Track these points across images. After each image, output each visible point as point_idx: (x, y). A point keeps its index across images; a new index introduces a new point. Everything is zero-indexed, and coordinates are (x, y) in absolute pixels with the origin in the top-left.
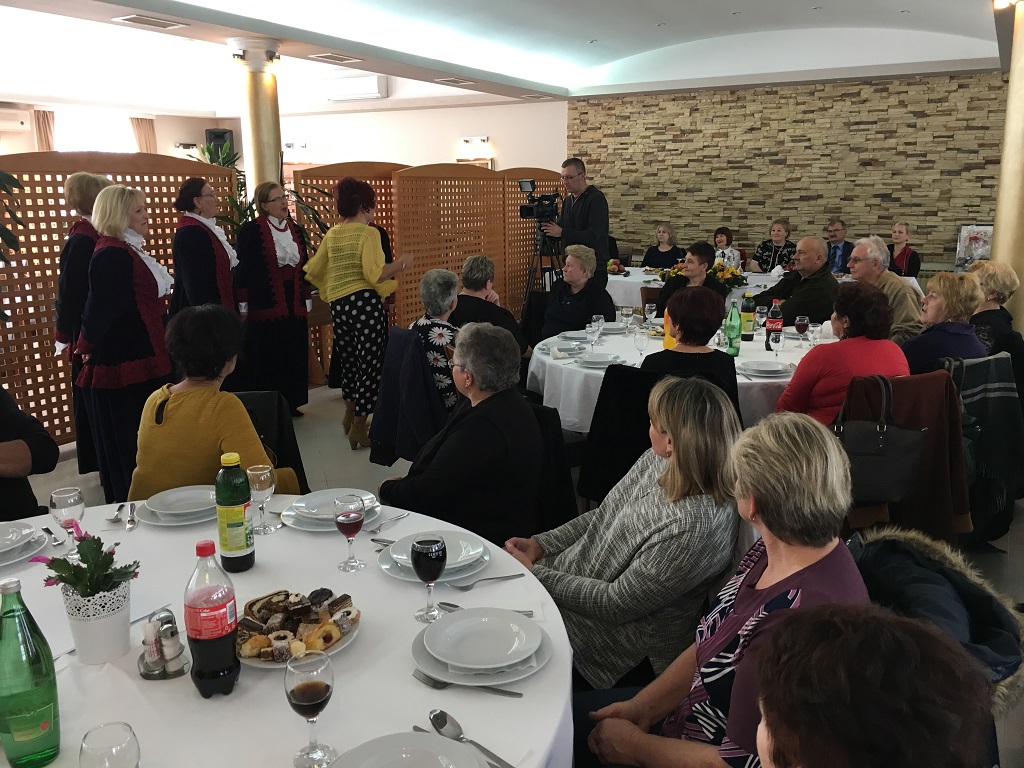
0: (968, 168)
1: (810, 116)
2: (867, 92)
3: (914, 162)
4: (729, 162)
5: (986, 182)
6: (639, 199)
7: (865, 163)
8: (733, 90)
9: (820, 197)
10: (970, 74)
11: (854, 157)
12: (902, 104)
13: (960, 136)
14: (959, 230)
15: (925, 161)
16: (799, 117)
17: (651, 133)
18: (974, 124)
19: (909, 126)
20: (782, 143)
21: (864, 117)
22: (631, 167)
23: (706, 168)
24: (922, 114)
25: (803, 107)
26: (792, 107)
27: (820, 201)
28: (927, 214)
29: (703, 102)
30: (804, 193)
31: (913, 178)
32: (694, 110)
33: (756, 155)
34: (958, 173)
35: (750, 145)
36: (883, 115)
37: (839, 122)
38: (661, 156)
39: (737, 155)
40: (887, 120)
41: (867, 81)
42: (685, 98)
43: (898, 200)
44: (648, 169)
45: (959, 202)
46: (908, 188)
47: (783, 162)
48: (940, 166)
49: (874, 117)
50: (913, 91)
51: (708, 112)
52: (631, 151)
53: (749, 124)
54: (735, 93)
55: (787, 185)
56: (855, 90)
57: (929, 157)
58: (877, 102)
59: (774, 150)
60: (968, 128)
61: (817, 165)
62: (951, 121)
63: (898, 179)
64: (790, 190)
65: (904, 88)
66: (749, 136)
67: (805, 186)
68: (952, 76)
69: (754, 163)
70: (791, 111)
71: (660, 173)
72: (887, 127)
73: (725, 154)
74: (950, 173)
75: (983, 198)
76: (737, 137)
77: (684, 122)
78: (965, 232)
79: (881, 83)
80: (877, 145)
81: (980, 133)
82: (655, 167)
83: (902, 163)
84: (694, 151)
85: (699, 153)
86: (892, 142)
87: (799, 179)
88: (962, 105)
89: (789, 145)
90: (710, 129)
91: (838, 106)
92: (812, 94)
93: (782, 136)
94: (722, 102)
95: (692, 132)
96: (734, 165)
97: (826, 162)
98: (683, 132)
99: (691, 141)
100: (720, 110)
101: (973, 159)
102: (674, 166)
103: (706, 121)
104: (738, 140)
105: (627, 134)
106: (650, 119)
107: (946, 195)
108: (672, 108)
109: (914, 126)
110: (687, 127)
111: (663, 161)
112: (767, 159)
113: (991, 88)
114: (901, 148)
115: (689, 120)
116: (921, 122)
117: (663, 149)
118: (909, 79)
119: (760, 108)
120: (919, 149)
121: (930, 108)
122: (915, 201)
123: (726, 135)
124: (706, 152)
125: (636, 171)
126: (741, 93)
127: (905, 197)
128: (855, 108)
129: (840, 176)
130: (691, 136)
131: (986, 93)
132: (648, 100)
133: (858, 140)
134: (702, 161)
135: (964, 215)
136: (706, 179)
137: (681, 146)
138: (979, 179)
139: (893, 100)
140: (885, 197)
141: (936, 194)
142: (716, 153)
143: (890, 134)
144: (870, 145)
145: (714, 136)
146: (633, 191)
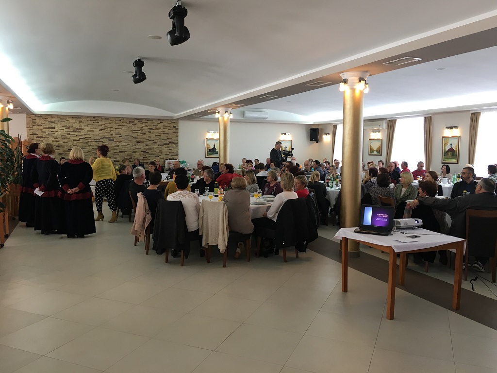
0: (165, 144)
1: (120, 127)
2: (136, 121)
3: (151, 142)
4: (95, 140)
5: (170, 148)
6: (61, 151)
7: (138, 142)
8: (94, 117)
9: (126, 151)
10: (163, 120)
11: (135, 140)
12: (146, 126)
13: (162, 135)
14: (165, 161)
15: (155, 143)
16: (117, 127)
17: (64, 128)
18: (165, 132)
19: (149, 132)
20: (112, 134)
21: (136, 129)
22: (56, 140)
23: (87, 141)
24: (152, 129)
25: (118, 124)
26: (114, 124)
27: (125, 153)
28: (156, 157)
29: (83, 120)
30: (120, 150)
31: (151, 147)
32: (80, 122)
33: (104, 138)
34: (163, 146)
35: (101, 135)
36: (141, 129)
37: (129, 130)
38: (69, 136)
39: (98, 138)
40: (143, 130)
41: (136, 119)
42: (76, 118)
43: (148, 153)
44: (64, 141)
45: (164, 153)
46: (150, 149)
47: (113, 140)
48: (158, 143)
49: (139, 129)
50: (149, 123)
51: (85, 123)
52: (56, 134)
53: (101, 128)
54: (95, 118)
55: (115, 148)
56: (133, 121)
57: (155, 141)
58: (139, 125)
59: (110, 137)
60: (164, 134)
61: (123, 142)
62: (159, 131)
63: (147, 147)
64: (116, 149)
65: (147, 121)
66: (101, 132)
67: (121, 148)
68: (159, 120)
69: (103, 140)
70: (114, 125)
71: (69, 142)
72: (143, 132)
73: (93, 137)
74: (161, 145)
75: (169, 152)
76: (96, 132)
77: (77, 125)
78: (167, 161)
79: (140, 120)
80: (141, 137)
81: (167, 135)
82: (66, 140)
83: (148, 142)
84: (82, 135)
85: (84, 136)
86: (145, 136)
87: (119, 146)
88: (162, 128)
89: (114, 135)
90: (87, 129)
91: (128, 125)
92: (120, 121)
93: (112, 132)
94: (90, 120)
95: (80, 129)
96: (96, 140)
97: (126, 141)
98: (77, 129)
99: (80, 132)
100: (90, 123)
101: (166, 142)
102: (74, 140)
103: (85, 126)
104: (97, 133)
105: (54, 128)
106: (63, 123)
107: (160, 152)
108: (72, 120)
109: (150, 132)
110: (78, 127)
111: (70, 138)
112: (108, 139)
113: (168, 124)
114: (147, 138)
115: (79, 125)
116: (152, 131)
117: (69, 134)
118: (148, 120)
119: (104, 123)
120: (152, 139)
121: (154, 128)
122: (153, 153)
123: (93, 131)
124: (86, 136)
125: (58, 141)
126: (96, 118)
127: (150, 152)
128: (133, 126)
129: (131, 145)
130: (80, 130)
131: (167, 125)
132: (62, 117)
133: (135, 135)
134: (85, 139)
135: (166, 157)
136: (87, 145)
137: (76, 134)
138: (168, 147)
139: (144, 125)
140: (145, 152)
141: (158, 151)
142: (90, 136)
143: (144, 134)
144: (139, 137)
145: (88, 131)
146: (58, 148)
